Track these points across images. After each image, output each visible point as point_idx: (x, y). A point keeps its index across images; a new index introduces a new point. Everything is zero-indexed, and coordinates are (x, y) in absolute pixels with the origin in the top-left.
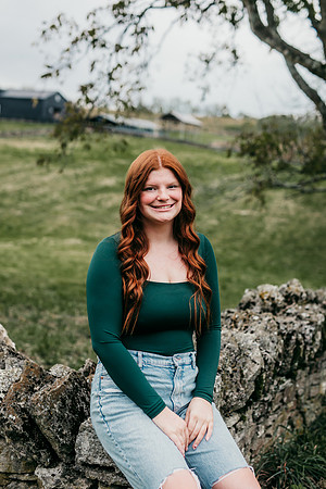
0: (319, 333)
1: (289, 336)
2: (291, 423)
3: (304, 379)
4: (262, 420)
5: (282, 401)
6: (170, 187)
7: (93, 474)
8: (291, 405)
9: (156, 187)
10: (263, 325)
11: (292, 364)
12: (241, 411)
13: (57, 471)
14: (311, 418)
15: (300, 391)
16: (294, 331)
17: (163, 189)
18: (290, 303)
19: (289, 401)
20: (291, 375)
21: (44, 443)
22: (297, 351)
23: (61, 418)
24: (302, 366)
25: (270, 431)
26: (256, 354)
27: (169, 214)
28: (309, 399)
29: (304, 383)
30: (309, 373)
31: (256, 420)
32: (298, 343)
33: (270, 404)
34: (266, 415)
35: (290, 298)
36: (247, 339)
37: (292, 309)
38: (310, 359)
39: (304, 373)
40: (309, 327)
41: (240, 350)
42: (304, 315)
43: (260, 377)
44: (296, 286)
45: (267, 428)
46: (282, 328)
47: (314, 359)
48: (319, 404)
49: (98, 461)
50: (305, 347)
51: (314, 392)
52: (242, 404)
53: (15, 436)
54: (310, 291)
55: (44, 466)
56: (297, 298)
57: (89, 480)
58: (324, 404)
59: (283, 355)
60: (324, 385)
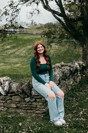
0: (69, 71)
1: (63, 72)
3: (67, 81)
6: (41, 47)
7: (35, 97)
8: (65, 86)
9: (39, 48)
10: (58, 71)
11: (65, 77)
13: (29, 98)
14: (70, 89)
15: (67, 83)
17: (40, 48)
18: (62, 67)
20: (65, 80)
21: (26, 94)
22: (65, 75)
23: (28, 89)
24: (67, 78)
26: (58, 76)
27: (42, 52)
32: (65, 73)
33: (62, 85)
34: (61, 87)
35: (62, 66)
36: (56, 73)
40: (67, 70)
41: (55, 75)
42: (65, 68)
43: (59, 79)
44: (63, 63)
47: (69, 77)
49: (36, 95)
50: (67, 74)
51: (69, 84)
52: (57, 84)
53: (21, 93)
54: (66, 64)
55: (26, 98)
56: (63, 65)
57: (35, 98)
58: (72, 86)
59: (63, 76)
60: (71, 83)
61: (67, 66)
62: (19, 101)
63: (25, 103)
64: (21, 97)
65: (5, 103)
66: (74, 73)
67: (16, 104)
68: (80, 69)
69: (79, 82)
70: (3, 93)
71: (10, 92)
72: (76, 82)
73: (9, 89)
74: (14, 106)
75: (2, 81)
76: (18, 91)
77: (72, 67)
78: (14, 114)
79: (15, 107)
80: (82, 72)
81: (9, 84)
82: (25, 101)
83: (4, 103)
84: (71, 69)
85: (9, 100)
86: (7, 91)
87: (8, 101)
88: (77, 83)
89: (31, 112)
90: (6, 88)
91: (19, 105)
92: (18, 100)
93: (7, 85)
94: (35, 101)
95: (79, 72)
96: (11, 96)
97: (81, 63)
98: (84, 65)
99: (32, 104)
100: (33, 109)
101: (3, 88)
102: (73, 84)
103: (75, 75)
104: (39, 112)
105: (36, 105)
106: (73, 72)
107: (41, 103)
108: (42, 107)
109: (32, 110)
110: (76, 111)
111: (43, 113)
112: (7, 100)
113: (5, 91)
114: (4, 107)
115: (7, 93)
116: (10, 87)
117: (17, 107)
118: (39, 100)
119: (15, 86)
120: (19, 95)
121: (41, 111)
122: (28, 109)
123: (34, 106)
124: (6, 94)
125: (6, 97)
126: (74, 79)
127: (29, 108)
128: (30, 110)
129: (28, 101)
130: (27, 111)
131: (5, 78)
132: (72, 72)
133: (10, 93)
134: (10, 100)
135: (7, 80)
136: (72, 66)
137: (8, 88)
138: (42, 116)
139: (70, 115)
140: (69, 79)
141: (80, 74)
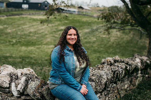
0: (124, 71)
1: (115, 72)
2: (116, 96)
3: (119, 84)
4: (107, 95)
5: (113, 90)
8: (116, 91)
10: (107, 69)
11: (116, 80)
12: (101, 93)
14: (122, 95)
15: (119, 88)
16: (116, 70)
18: (116, 63)
20: (116, 83)
22: (117, 76)
24: (119, 80)
26: (105, 77)
28: (121, 90)
29: (120, 85)
30: (121, 83)
31: (105, 95)
32: (117, 74)
33: (109, 91)
34: (108, 94)
35: (115, 61)
36: (102, 73)
38: (121, 78)
39: (120, 82)
40: (121, 69)
41: (100, 76)
42: (119, 66)
43: (106, 83)
44: (117, 58)
45: (109, 98)
46: (113, 69)
47: (122, 78)
48: (125, 92)
50: (120, 75)
51: (123, 88)
52: (101, 91)
53: (38, 99)
54: (122, 59)
56: (118, 61)
58: (126, 91)
59: (113, 77)
60: (126, 86)
61: (123, 62)
66: (132, 73)
68: (142, 68)
69: (139, 85)
70: (15, 94)
71: (25, 93)
72: (133, 85)
75: (19, 75)
77: (130, 65)
80: (144, 72)
81: (26, 81)
84: (129, 67)
88: (135, 87)
90: (20, 87)
93: (22, 82)
97: (145, 58)
98: (148, 62)
101: (16, 86)
102: (128, 89)
103: (133, 76)
106: (131, 71)
115: (21, 94)
116: (27, 86)
124: (19, 96)
125: (19, 99)
126: (131, 82)
131: (25, 70)
132: (129, 72)
133: (25, 95)
135: (26, 75)
137: (23, 88)
140: (123, 81)
141: (141, 73)
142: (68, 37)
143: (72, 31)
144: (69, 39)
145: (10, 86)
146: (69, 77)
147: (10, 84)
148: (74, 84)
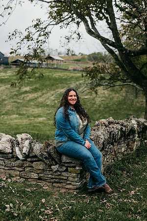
0: (120, 132)
1: (111, 132)
2: (113, 159)
5: (110, 152)
7: (66, 165)
8: (113, 153)
10: (103, 129)
11: (112, 140)
13: (57, 166)
14: (120, 159)
15: (116, 150)
19: (112, 152)
20: (112, 144)
21: (53, 159)
22: (113, 137)
24: (116, 142)
25: (108, 160)
26: (102, 137)
28: (119, 153)
29: (117, 147)
30: (118, 145)
31: (104, 155)
32: (113, 134)
33: (107, 152)
34: (106, 155)
35: (110, 123)
37: (111, 126)
39: (116, 144)
40: (116, 130)
41: (98, 136)
42: (115, 127)
43: (104, 143)
44: (111, 119)
45: (107, 159)
46: (108, 130)
47: (119, 140)
49: (68, 161)
50: (116, 136)
51: (120, 151)
53: (46, 158)
54: (116, 120)
55: (53, 165)
56: (112, 123)
57: (66, 167)
58: (123, 155)
59: (110, 138)
60: (123, 149)
61: (118, 123)
62: (43, 170)
63: (51, 172)
64: (46, 164)
65: (22, 171)
66: (129, 135)
67: (38, 174)
68: (139, 131)
69: (137, 150)
70: (21, 157)
71: (31, 155)
72: (130, 149)
73: (29, 151)
74: (35, 176)
75: (20, 140)
76: (42, 155)
77: (125, 126)
78: (35, 187)
79: (36, 179)
80: (142, 135)
81: (30, 144)
82: (52, 170)
83: (20, 171)
84: (124, 129)
85: (28, 167)
86: (27, 154)
87: (27, 169)
88: (133, 152)
89: (59, 187)
90: (25, 150)
91: (42, 175)
92: (41, 168)
93: (27, 145)
94: (66, 170)
95: (137, 135)
96: (32, 162)
97: (142, 120)
98: (146, 124)
99: (61, 175)
100: (62, 182)
101: (21, 150)
102: (126, 153)
103: (129, 138)
104: (71, 186)
105: (68, 177)
106: (127, 133)
107: (75, 174)
108: (76, 179)
109: (60, 183)
110: (124, 190)
111: (77, 189)
112: (25, 167)
113: (24, 153)
114: (21, 177)
115: (26, 156)
116: (31, 149)
117: (40, 179)
118: (71, 169)
119: (38, 148)
120: (44, 161)
121: (73, 185)
122: (55, 182)
123: (64, 178)
124: (24, 159)
125: (25, 162)
126: (128, 145)
127: (56, 180)
128: (57, 182)
129: (56, 169)
130: (54, 184)
131: (24, 136)
132: (125, 134)
133: (31, 157)
134: (30, 167)
135: (27, 139)
136: (125, 124)
138: (75, 193)
139: (115, 194)
140: (119, 143)
141: (139, 137)
142: (69, 98)
143: (72, 93)
144: (70, 100)
145: (13, 151)
146: (74, 133)
147: (12, 149)
148: (79, 140)
